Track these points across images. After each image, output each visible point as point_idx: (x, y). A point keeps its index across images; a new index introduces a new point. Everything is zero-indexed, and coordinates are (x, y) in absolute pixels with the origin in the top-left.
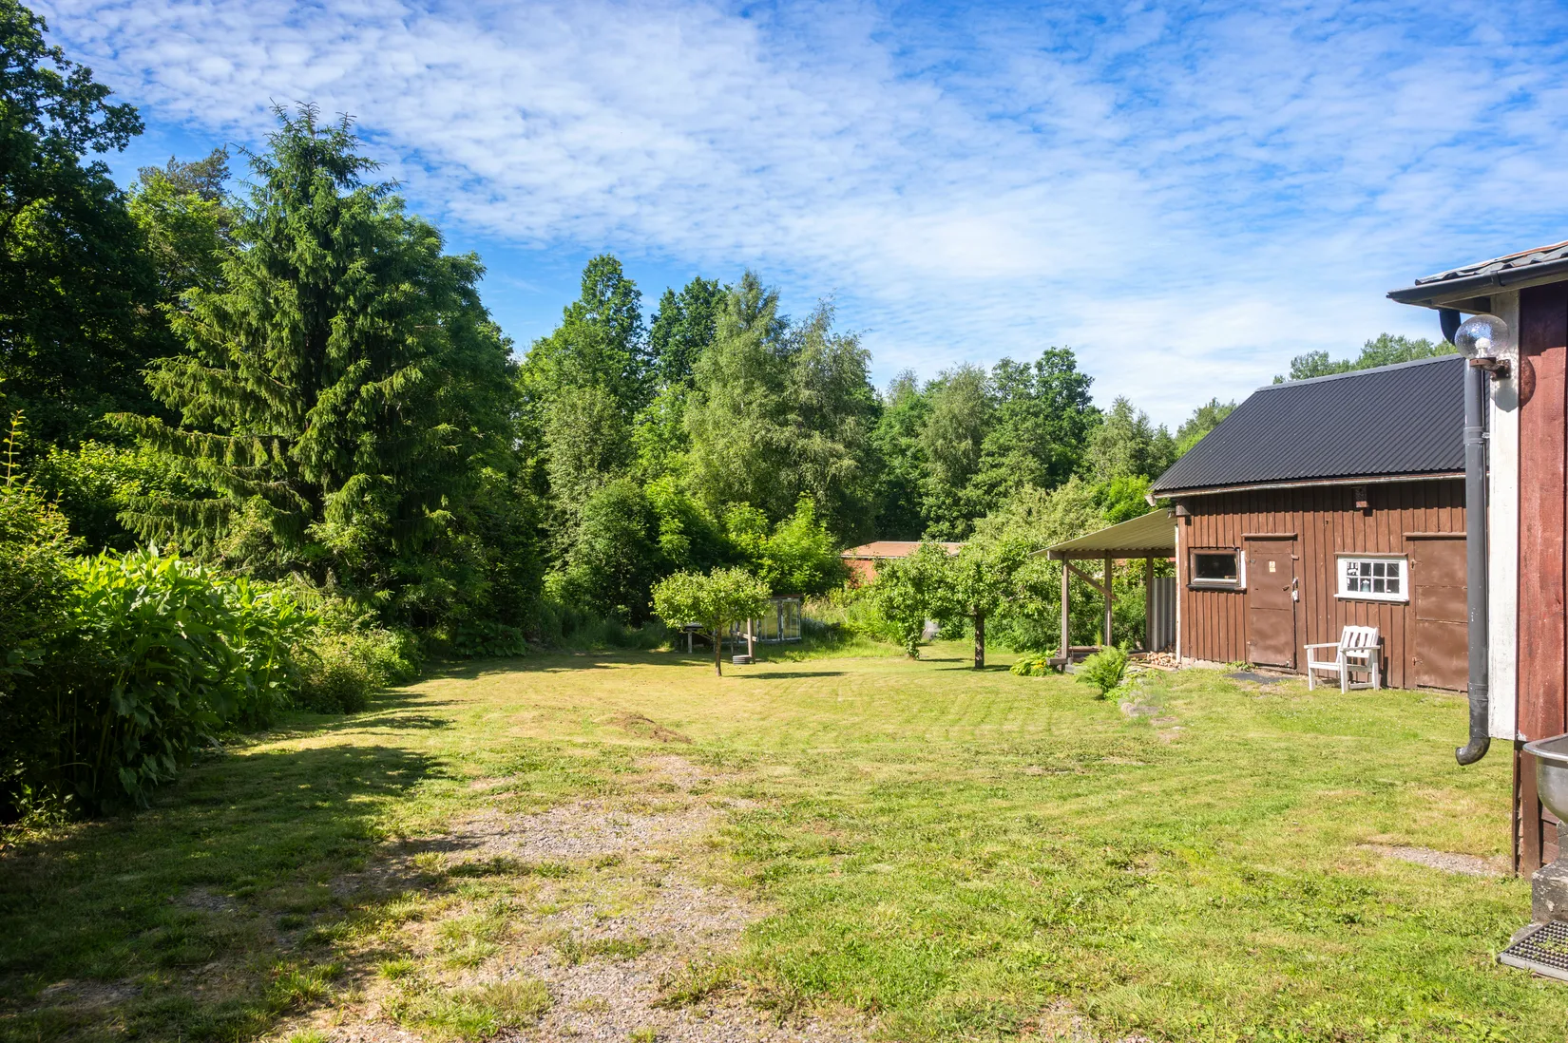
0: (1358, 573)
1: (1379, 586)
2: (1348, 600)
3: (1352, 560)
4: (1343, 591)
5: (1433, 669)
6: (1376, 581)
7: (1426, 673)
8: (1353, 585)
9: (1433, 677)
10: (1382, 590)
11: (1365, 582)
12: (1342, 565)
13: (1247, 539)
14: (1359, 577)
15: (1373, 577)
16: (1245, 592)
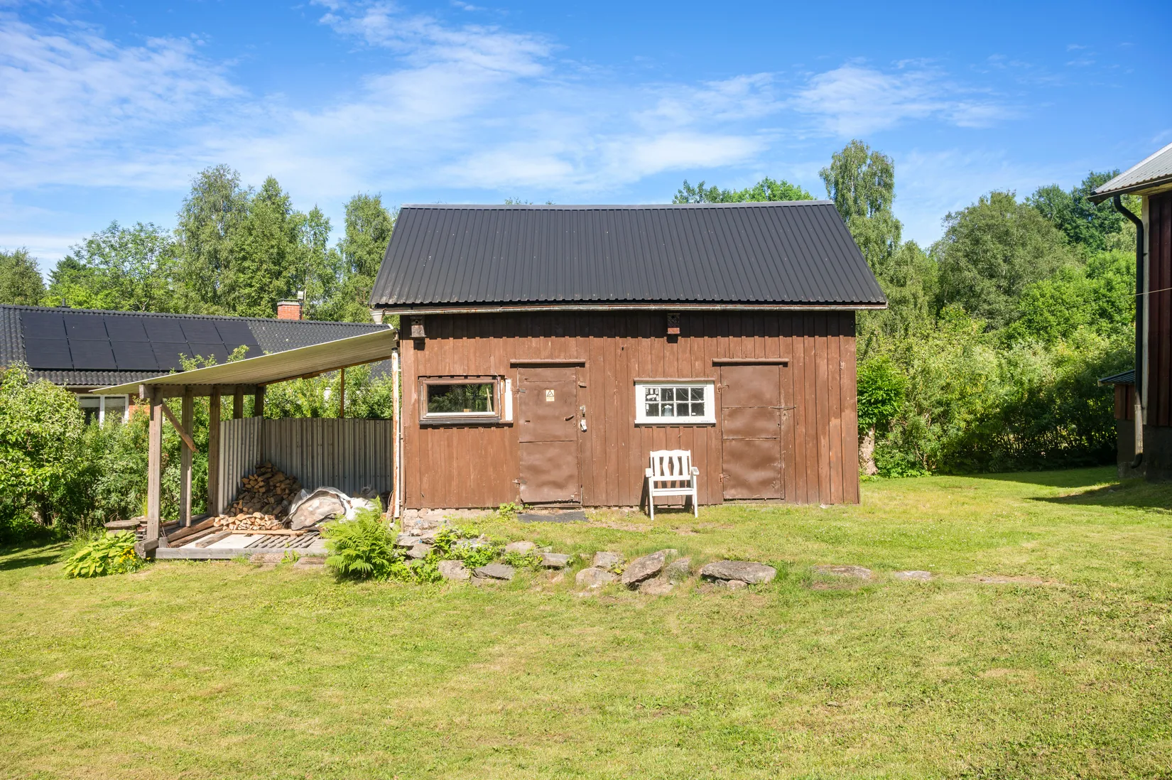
0: (659, 398)
1: (683, 410)
2: (648, 426)
3: (652, 387)
4: (641, 417)
5: (740, 483)
6: (679, 406)
7: (733, 487)
8: (653, 410)
9: (739, 490)
10: (686, 413)
11: (667, 407)
12: (640, 391)
13: (513, 366)
14: (660, 402)
15: (675, 402)
16: (510, 425)
